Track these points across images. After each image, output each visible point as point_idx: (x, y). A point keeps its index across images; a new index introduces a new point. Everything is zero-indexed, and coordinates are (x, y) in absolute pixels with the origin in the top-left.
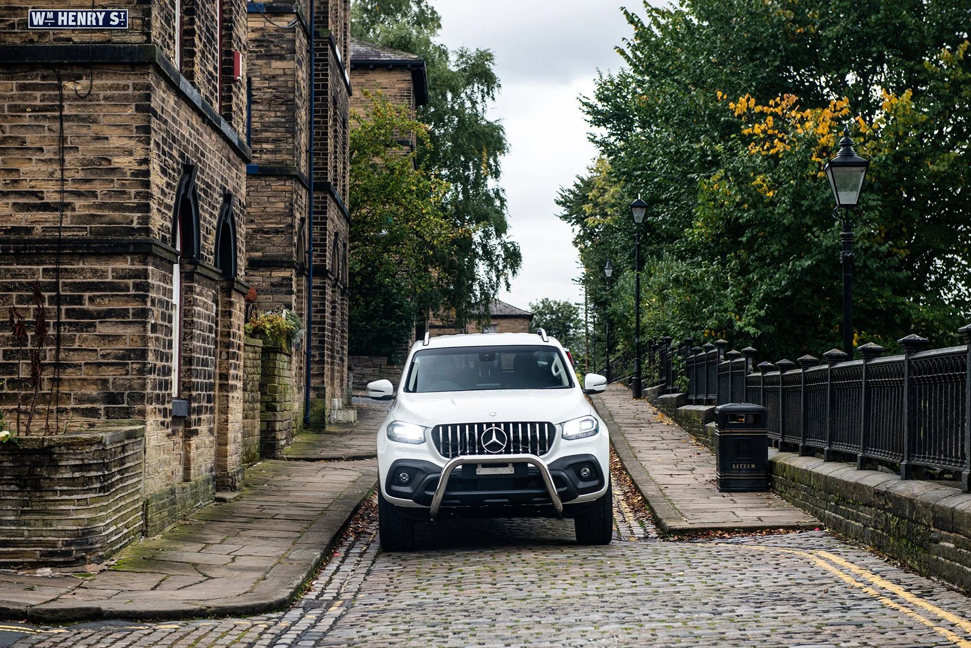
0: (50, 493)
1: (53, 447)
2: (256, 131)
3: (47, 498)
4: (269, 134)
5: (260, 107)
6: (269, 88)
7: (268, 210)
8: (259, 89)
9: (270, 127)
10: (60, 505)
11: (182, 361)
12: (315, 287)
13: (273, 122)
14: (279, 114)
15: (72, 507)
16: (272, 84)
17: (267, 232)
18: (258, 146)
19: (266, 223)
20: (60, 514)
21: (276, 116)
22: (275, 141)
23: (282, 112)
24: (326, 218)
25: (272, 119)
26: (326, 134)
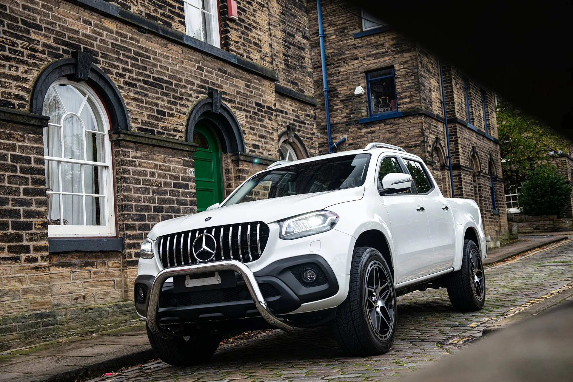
2: (399, 93)
4: (406, 94)
5: (400, 80)
6: (404, 68)
7: (410, 135)
8: (398, 70)
9: (407, 89)
11: (118, 209)
12: (455, 176)
13: (408, 87)
14: (410, 81)
16: (405, 66)
17: (411, 147)
18: (401, 101)
19: (410, 142)
21: (409, 83)
22: (410, 97)
23: (412, 80)
24: (457, 137)
25: (407, 85)
26: (453, 92)
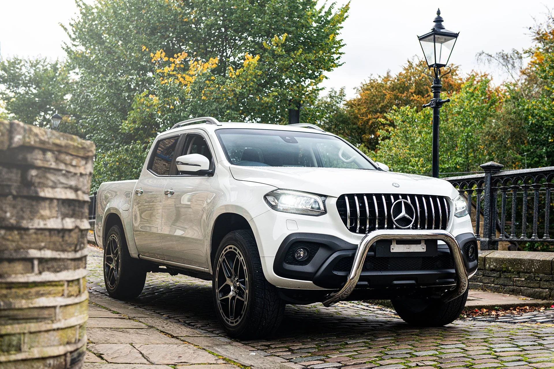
0: (19, 267)
1: (31, 149)
3: (13, 279)
10: (39, 295)
15: (60, 301)
20: (37, 319)
